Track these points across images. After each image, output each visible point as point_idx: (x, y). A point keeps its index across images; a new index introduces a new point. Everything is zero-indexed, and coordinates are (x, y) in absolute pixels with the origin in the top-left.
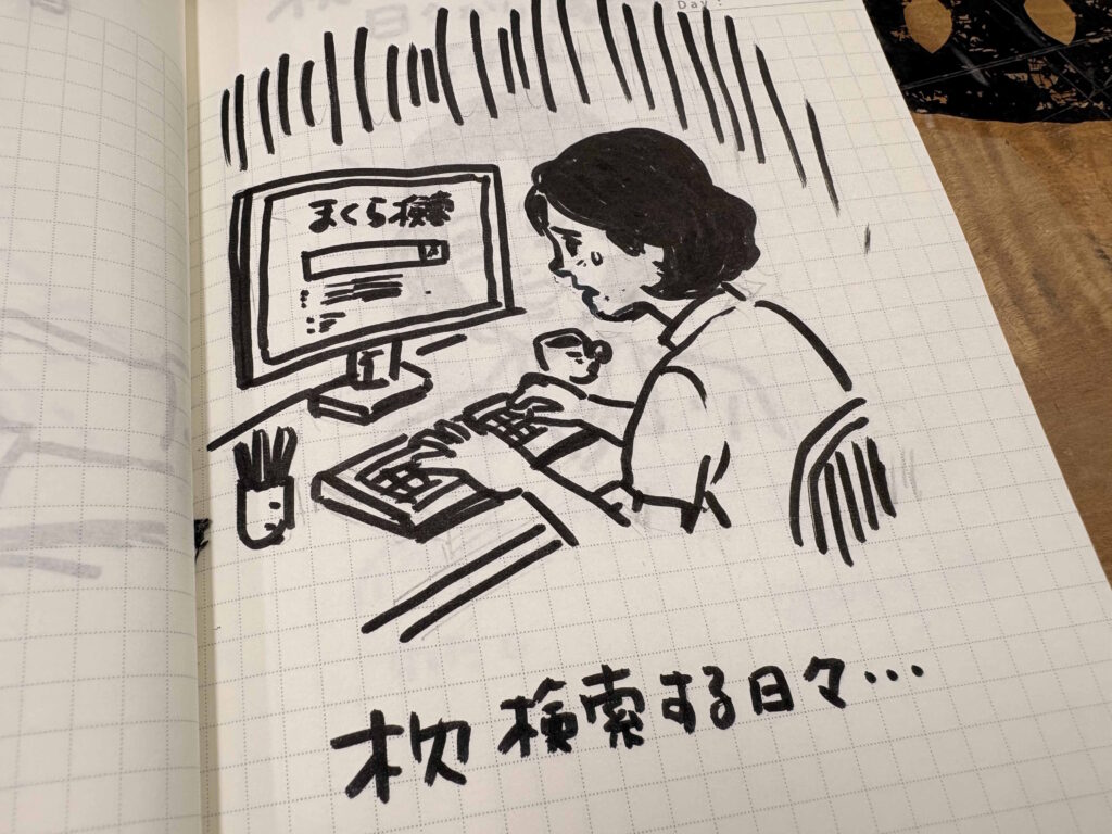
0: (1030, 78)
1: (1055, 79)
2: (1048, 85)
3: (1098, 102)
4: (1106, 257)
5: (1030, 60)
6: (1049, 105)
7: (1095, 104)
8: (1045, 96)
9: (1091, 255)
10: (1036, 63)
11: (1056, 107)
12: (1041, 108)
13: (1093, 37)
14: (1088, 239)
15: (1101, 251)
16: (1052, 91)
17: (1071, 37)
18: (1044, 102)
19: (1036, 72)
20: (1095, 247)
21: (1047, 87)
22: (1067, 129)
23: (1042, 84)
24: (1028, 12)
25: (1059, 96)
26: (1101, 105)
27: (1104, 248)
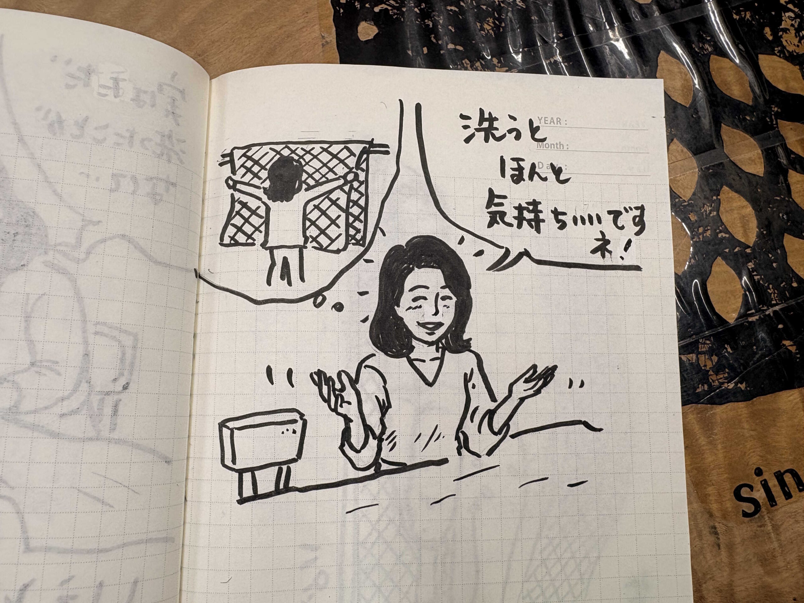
0: (698, 359)
1: (715, 358)
2: (709, 365)
3: (741, 384)
4: (716, 533)
5: (701, 341)
6: (706, 387)
7: (739, 385)
8: (704, 378)
9: (706, 532)
10: (705, 343)
11: (711, 389)
12: (699, 390)
13: (752, 315)
14: (706, 516)
15: (715, 528)
16: (711, 372)
17: (735, 315)
18: (703, 385)
19: (701, 353)
20: (712, 524)
21: (708, 368)
22: (714, 411)
23: (705, 366)
24: (708, 289)
25: (714, 377)
26: (743, 386)
27: (717, 525)
